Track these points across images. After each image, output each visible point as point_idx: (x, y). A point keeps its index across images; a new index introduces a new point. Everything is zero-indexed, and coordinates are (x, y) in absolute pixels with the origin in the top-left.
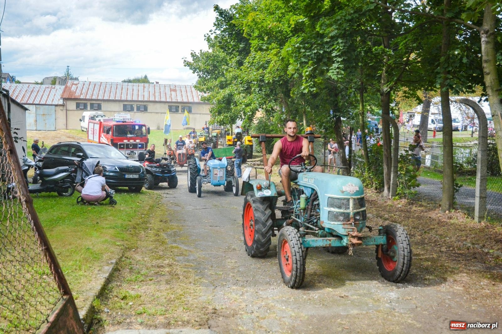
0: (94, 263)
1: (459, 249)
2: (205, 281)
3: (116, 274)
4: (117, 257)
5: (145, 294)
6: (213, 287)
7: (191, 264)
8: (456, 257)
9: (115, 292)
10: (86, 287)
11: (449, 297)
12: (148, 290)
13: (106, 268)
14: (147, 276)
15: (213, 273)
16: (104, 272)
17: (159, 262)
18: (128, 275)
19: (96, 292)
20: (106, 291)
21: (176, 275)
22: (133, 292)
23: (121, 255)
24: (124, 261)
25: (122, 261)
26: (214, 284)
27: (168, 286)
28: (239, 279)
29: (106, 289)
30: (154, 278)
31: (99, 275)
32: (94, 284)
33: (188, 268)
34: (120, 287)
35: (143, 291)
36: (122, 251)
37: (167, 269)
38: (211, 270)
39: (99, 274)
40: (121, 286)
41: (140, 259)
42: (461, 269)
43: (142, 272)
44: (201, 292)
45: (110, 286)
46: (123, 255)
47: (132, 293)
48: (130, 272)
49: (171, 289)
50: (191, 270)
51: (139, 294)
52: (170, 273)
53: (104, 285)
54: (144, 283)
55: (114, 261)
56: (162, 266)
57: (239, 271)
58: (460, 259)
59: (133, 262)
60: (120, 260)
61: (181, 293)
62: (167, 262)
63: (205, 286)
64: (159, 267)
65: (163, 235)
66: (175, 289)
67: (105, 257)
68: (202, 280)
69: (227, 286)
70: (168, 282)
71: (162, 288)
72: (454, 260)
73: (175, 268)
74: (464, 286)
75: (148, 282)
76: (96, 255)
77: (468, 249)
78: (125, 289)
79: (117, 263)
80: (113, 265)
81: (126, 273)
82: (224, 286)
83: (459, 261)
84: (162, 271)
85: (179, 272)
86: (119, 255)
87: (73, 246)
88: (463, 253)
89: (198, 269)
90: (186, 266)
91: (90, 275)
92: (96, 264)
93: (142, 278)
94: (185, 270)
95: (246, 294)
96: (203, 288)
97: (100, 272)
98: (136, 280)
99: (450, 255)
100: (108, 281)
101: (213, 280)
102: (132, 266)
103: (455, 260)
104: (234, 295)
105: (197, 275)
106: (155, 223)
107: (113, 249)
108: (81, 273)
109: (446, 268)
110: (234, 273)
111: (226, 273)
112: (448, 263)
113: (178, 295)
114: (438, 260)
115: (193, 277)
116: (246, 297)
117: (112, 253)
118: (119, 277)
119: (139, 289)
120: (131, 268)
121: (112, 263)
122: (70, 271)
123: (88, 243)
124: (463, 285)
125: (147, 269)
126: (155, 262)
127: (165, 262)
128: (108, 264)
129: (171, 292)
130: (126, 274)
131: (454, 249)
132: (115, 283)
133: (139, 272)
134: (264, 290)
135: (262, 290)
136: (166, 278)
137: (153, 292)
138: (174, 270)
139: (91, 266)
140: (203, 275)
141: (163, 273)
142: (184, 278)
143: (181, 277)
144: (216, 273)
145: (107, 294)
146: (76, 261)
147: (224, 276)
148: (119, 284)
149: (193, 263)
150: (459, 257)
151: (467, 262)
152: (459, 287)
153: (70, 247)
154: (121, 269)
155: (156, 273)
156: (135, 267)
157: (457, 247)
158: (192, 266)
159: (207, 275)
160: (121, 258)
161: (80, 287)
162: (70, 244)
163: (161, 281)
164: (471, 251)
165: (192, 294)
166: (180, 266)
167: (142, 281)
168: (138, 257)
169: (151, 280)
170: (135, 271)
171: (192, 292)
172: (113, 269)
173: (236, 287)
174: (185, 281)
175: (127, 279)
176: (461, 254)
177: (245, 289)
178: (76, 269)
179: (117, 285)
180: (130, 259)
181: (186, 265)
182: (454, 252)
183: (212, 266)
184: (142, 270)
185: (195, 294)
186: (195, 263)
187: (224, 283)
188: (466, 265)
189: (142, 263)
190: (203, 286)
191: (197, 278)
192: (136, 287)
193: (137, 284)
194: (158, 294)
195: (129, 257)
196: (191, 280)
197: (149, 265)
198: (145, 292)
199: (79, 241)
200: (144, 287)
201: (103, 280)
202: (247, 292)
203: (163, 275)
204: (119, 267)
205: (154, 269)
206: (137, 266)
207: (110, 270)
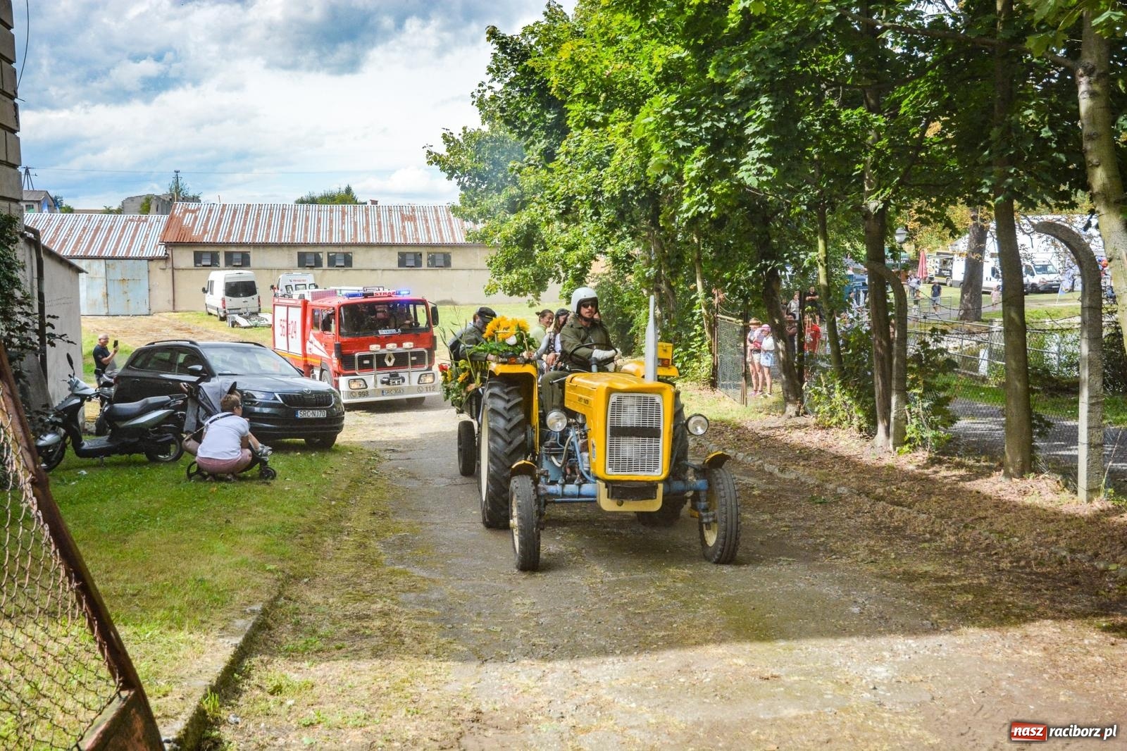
0: (212, 614)
1: (1040, 564)
2: (460, 647)
3: (262, 635)
4: (266, 597)
5: (323, 680)
6: (479, 662)
7: (433, 610)
8: (1032, 581)
9: (256, 677)
10: (190, 668)
11: (1010, 675)
12: (331, 670)
13: (240, 623)
14: (333, 640)
15: (479, 630)
16: (233, 634)
17: (361, 607)
18: (289, 639)
19: (210, 678)
20: (236, 675)
21: (396, 636)
22: (296, 675)
23: (276, 594)
24: (281, 607)
25: (277, 607)
26: (480, 655)
27: (377, 662)
28: (536, 641)
29: (235, 671)
30: (347, 644)
31: (221, 640)
32: (209, 660)
33: (425, 619)
34: (269, 667)
35: (319, 674)
36: (279, 583)
37: (378, 623)
38: (476, 622)
39: (223, 637)
40: (271, 663)
41: (319, 600)
42: (1041, 609)
43: (322, 632)
44: (449, 673)
45: (246, 663)
46: (280, 594)
47: (295, 678)
48: (295, 631)
49: (382, 667)
50: (430, 624)
51: (311, 679)
52: (383, 631)
53: (232, 663)
54: (325, 655)
55: (258, 607)
56: (368, 616)
57: (538, 624)
58: (1039, 586)
59: (303, 608)
60: (273, 604)
61: (405, 676)
62: (378, 606)
63: (460, 661)
64: (359, 618)
65: (375, 545)
66: (392, 666)
67: (239, 598)
68: (454, 646)
69: (510, 660)
70: (376, 653)
71: (363, 667)
72: (1025, 590)
73: (395, 619)
74: (1045, 649)
75: (333, 652)
76: (219, 593)
77: (1061, 563)
78: (279, 670)
79: (264, 612)
80: (255, 617)
82: (501, 658)
83: (1040, 590)
84: (367, 628)
85: (404, 629)
86: (271, 594)
87: (168, 575)
88: (1049, 572)
89: (447, 621)
90: (420, 616)
91: (202, 641)
92: (218, 614)
93: (319, 644)
94: (419, 623)
95: (550, 676)
96: (456, 663)
97: (225, 633)
98: (306, 649)
99: (1018, 578)
100: (243, 653)
101: (480, 646)
102: (300, 616)
103: (1030, 588)
104: (523, 679)
105: (444, 636)
106: (359, 519)
107: (258, 580)
108: (181, 635)
109: (1008, 608)
110: (527, 628)
111: (510, 630)
112: (1012, 595)
113: (397, 681)
114: (990, 589)
115: (434, 638)
116: (549, 683)
117: (257, 588)
118: (269, 643)
119: (313, 669)
120: (297, 623)
121: (253, 612)
122: (157, 632)
123: (202, 569)
124: (1043, 645)
125: (333, 624)
126: (351, 608)
127: (374, 606)
128: (244, 614)
129: (383, 675)
130: (284, 635)
131: (1028, 564)
132: (259, 657)
133: (315, 631)
134: (593, 665)
135: (586, 667)
136: (374, 642)
137: (342, 675)
138: (394, 624)
139: (205, 619)
140: (456, 634)
141: (368, 632)
142: (415, 643)
143: (407, 640)
144: (488, 631)
145: (238, 682)
146: (172, 609)
147: (506, 636)
148: (266, 658)
149: (437, 608)
150: (1040, 582)
151: (1057, 593)
152: (1034, 650)
153: (161, 577)
154: (274, 626)
155: (353, 632)
156: (305, 619)
157: (1035, 559)
158: (433, 614)
159: (466, 635)
160: (276, 599)
161: (177, 669)
162: (162, 572)
163: (362, 649)
164: (1068, 567)
165: (428, 679)
166: (407, 614)
167: (318, 651)
168: (314, 597)
169: (340, 648)
170: (306, 629)
171: (429, 673)
172: (254, 624)
173: (530, 662)
174: (416, 648)
175: (286, 647)
176: (1043, 574)
177: (549, 665)
178: (170, 628)
179: (262, 661)
180: (295, 601)
181: (420, 613)
182: (1028, 570)
183: (479, 615)
184: (320, 626)
185: (437, 678)
186: (442, 608)
187: (504, 653)
188: (1052, 600)
189: (323, 609)
190: (454, 661)
191: (443, 640)
192: (306, 664)
193: (309, 659)
194: (355, 680)
195: (294, 597)
196: (428, 646)
197: (339, 614)
198: (324, 676)
199: (183, 564)
200: (323, 665)
201: (231, 650)
202: (553, 671)
203: (368, 636)
204: (270, 621)
205: (348, 622)
206: (312, 618)
207: (247, 628)
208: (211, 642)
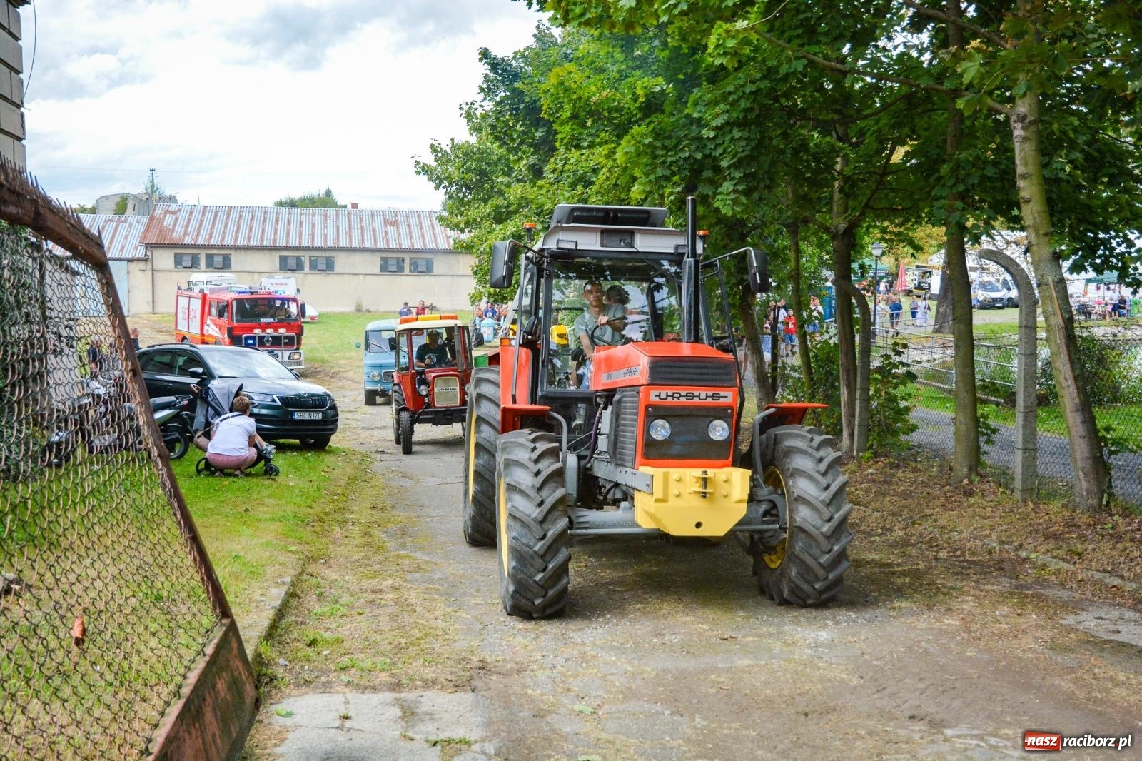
0: (251, 583)
1: (973, 554)
2: (464, 615)
3: (294, 602)
4: (293, 572)
5: (350, 637)
6: (481, 626)
7: (438, 586)
8: (963, 568)
9: (294, 633)
10: (242, 623)
11: (930, 637)
12: (356, 630)
13: (274, 591)
14: (353, 608)
15: (480, 602)
16: (271, 599)
17: (374, 583)
18: (317, 606)
19: (260, 630)
20: (279, 630)
21: (408, 605)
22: (328, 633)
23: (300, 570)
24: (306, 581)
25: (302, 581)
26: (481, 622)
27: (394, 625)
29: (278, 626)
30: (366, 611)
31: (263, 603)
32: (256, 618)
33: (432, 593)
34: (303, 626)
35: (347, 633)
36: (301, 562)
37: (390, 596)
38: (476, 596)
39: (263, 601)
40: (305, 623)
41: (337, 577)
42: (966, 589)
43: (343, 601)
44: (457, 635)
45: (283, 622)
46: (303, 571)
47: (328, 635)
48: (319, 600)
49: (399, 628)
50: (436, 597)
51: (340, 636)
52: (396, 601)
53: (274, 621)
54: (348, 619)
55: (288, 580)
56: (381, 590)
58: (969, 571)
59: (323, 583)
60: (298, 577)
61: (420, 635)
62: (390, 582)
63: (466, 625)
64: (373, 591)
65: (378, 534)
66: (408, 628)
67: (270, 571)
68: (459, 614)
69: (508, 625)
70: (393, 618)
71: (383, 628)
72: (957, 574)
73: (405, 593)
74: (963, 619)
75: (355, 617)
76: (253, 567)
77: (990, 553)
78: (313, 629)
79: (293, 584)
80: (287, 587)
81: (311, 601)
82: (501, 623)
83: (968, 574)
84: (382, 599)
85: (414, 601)
86: (296, 569)
88: (979, 561)
89: (451, 595)
90: (426, 591)
91: (247, 603)
92: (255, 583)
93: (344, 610)
94: (426, 596)
95: (543, 638)
96: (462, 627)
97: (263, 598)
98: (332, 614)
99: (951, 565)
100: (281, 613)
101: (482, 614)
102: (323, 590)
103: (961, 573)
104: (520, 640)
105: (449, 606)
106: (361, 511)
107: (283, 558)
109: (938, 588)
112: (944, 578)
113: (413, 638)
114: (927, 573)
115: (441, 608)
116: (542, 642)
117: (283, 564)
118: (300, 608)
119: (340, 629)
120: (321, 594)
121: (284, 583)
123: (235, 547)
125: (352, 595)
126: (365, 584)
127: (385, 583)
128: (277, 585)
129: (401, 634)
130: (312, 603)
131: (963, 554)
132: (294, 619)
133: (337, 601)
134: (579, 630)
135: (573, 631)
136: (390, 610)
137: (366, 633)
138: (405, 597)
139: (246, 586)
140: (460, 606)
141: (383, 602)
142: (425, 611)
143: (418, 609)
144: (487, 603)
145: (281, 636)
148: (300, 619)
149: (442, 585)
150: (970, 568)
151: (983, 576)
152: (953, 619)
154: (302, 595)
155: (371, 602)
156: (327, 592)
157: (970, 549)
158: (438, 590)
159: (469, 606)
160: (301, 574)
163: (380, 615)
164: (996, 556)
165: (439, 638)
166: (415, 589)
167: (343, 616)
168: (332, 575)
169: (361, 614)
170: (329, 599)
171: (440, 633)
172: (287, 593)
173: (525, 626)
174: (426, 615)
175: (315, 612)
176: (975, 562)
177: (541, 628)
179: (297, 621)
180: (317, 577)
181: (427, 588)
182: (961, 559)
183: (478, 590)
184: (342, 597)
185: (447, 637)
186: (446, 585)
187: (502, 620)
188: (977, 582)
189: (341, 584)
190: (460, 625)
191: (449, 610)
192: (334, 625)
193: (335, 621)
194: (377, 637)
195: (314, 574)
196: (437, 613)
197: (356, 588)
198: (351, 634)
199: (216, 544)
200: (348, 626)
201: (272, 612)
202: (546, 634)
203: (384, 605)
204: (299, 592)
205: (364, 595)
206: (332, 590)
207: (282, 595)
208: (255, 604)
